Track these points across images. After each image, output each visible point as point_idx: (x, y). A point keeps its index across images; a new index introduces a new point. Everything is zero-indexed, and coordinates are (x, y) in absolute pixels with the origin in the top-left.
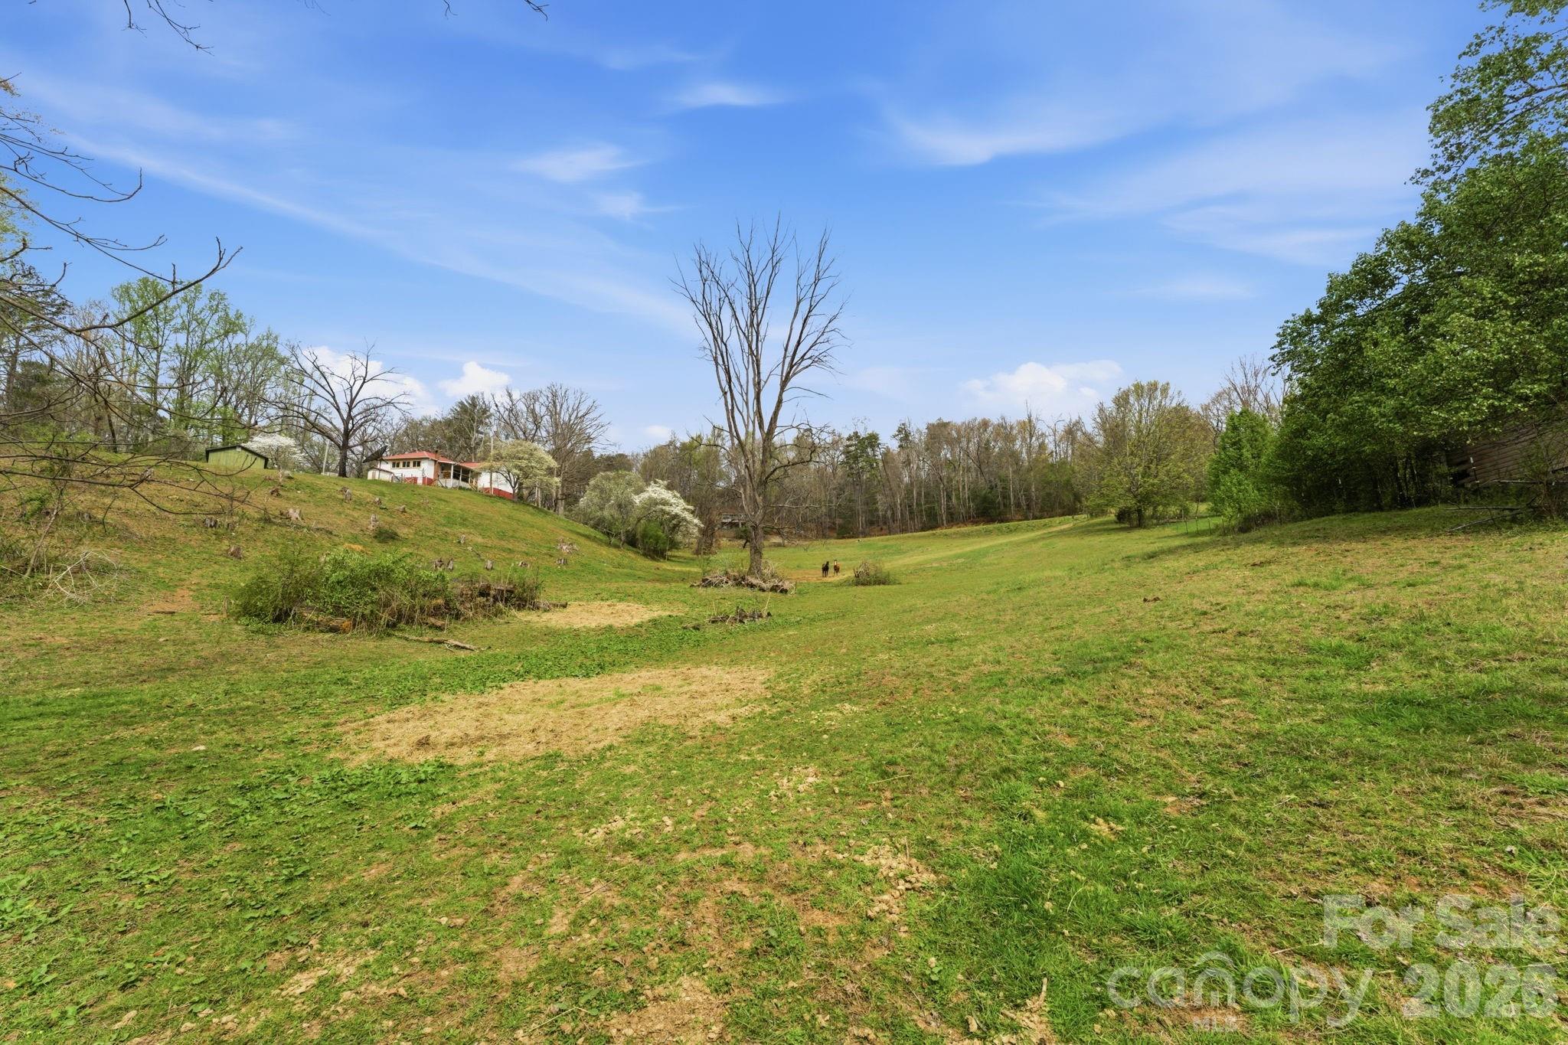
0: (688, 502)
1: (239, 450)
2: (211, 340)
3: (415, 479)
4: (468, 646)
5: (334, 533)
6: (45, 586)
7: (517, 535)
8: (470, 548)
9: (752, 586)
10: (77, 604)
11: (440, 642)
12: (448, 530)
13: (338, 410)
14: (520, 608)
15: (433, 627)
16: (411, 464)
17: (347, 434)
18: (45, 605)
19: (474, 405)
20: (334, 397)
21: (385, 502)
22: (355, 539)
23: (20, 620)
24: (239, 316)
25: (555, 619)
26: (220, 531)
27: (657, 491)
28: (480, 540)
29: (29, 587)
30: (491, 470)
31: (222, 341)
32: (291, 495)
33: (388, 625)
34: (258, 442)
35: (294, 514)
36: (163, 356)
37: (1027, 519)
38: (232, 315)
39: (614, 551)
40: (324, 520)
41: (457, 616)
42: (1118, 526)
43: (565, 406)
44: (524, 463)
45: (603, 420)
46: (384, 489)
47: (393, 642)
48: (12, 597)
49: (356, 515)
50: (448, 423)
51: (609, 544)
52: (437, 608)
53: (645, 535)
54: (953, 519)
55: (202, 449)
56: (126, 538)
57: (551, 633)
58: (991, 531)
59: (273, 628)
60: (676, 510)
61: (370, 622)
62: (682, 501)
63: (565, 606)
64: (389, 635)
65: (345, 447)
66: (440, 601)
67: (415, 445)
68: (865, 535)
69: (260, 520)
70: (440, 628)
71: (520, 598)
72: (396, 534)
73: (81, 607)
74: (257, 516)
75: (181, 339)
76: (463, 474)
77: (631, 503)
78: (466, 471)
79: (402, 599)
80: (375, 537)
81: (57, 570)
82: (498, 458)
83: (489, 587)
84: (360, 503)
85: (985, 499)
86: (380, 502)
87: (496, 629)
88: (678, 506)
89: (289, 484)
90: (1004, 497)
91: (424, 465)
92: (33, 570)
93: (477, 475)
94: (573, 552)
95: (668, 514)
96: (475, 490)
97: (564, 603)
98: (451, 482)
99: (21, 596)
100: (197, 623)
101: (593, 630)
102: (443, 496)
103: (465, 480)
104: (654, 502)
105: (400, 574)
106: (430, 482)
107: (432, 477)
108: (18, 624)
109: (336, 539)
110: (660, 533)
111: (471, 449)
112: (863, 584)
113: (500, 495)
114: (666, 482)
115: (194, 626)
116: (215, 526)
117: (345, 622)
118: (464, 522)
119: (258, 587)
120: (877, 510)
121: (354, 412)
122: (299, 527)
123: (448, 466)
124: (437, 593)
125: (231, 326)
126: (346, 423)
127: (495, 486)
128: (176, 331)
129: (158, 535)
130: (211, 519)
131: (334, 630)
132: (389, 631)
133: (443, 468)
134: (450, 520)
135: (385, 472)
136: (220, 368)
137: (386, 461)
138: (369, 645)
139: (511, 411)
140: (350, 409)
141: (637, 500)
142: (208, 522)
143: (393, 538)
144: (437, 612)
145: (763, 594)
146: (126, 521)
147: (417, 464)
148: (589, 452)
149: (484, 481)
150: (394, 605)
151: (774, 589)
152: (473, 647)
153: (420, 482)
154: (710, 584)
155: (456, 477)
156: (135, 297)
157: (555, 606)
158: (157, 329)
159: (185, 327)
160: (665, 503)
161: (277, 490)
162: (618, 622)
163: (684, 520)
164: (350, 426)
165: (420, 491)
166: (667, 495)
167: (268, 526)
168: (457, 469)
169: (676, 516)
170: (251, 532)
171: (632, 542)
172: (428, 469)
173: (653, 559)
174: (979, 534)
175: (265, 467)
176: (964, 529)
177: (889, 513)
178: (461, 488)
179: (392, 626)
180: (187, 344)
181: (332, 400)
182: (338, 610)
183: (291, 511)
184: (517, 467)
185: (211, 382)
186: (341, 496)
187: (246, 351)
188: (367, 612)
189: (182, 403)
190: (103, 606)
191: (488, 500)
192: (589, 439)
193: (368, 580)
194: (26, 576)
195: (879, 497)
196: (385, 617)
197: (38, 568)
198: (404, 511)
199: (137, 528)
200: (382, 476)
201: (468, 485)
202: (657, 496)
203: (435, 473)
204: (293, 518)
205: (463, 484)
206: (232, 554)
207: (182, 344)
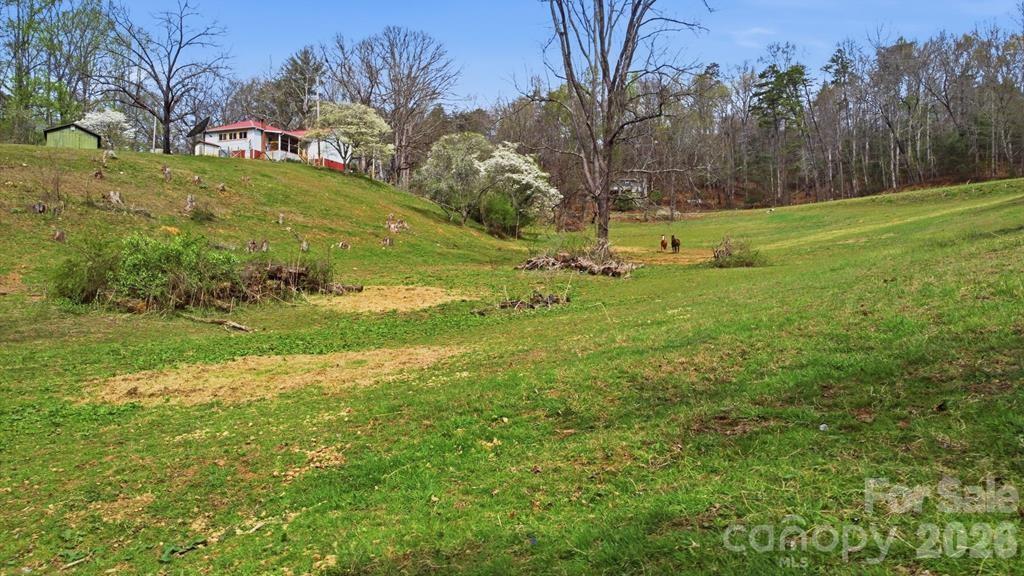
0: (544, 169)
1: (73, 129)
2: (40, 10)
3: (243, 152)
4: (243, 327)
5: (152, 215)
7: (342, 213)
8: (288, 229)
9: (582, 268)
11: (221, 323)
12: (268, 209)
13: (158, 81)
14: (313, 290)
15: (220, 309)
16: (238, 136)
17: (168, 107)
19: (306, 62)
20: (152, 67)
21: (206, 182)
22: (172, 222)
25: (344, 304)
26: (49, 216)
27: (506, 155)
28: (300, 219)
30: (318, 138)
31: (49, 10)
32: (113, 176)
33: (177, 307)
34: (91, 119)
35: (115, 197)
37: (1013, 175)
39: (454, 229)
40: (144, 201)
41: (245, 298)
43: (405, 55)
44: (353, 129)
45: (451, 70)
46: (207, 166)
47: (181, 322)
49: (175, 195)
50: (278, 86)
51: (447, 220)
52: (223, 290)
53: (489, 211)
54: (907, 179)
55: (41, 128)
57: (332, 316)
58: (954, 195)
59: (82, 308)
60: (527, 179)
61: (159, 302)
62: (535, 167)
63: (360, 290)
64: (178, 316)
65: (166, 121)
66: (227, 284)
67: (247, 113)
68: (780, 203)
69: (83, 204)
70: (226, 310)
71: (311, 281)
72: (212, 215)
74: (81, 200)
76: (291, 144)
77: (477, 172)
78: (295, 141)
79: (191, 282)
80: (192, 219)
82: (326, 124)
83: (279, 270)
84: (180, 183)
85: (952, 150)
86: (199, 181)
87: (281, 311)
88: (531, 173)
89: (112, 164)
90: (982, 147)
91: (251, 135)
93: (306, 144)
94: (402, 231)
95: (518, 182)
96: (303, 163)
97: (359, 285)
98: (279, 155)
100: (22, 303)
101: (376, 314)
102: (267, 171)
103: (294, 151)
104: (501, 169)
105: (190, 257)
106: (258, 154)
107: (260, 149)
109: (154, 221)
110: (508, 206)
111: (303, 114)
112: (721, 266)
113: (331, 166)
114: (516, 145)
115: (20, 306)
116: (43, 211)
117: (140, 304)
118: (286, 199)
119: (70, 270)
120: (798, 169)
121: (173, 82)
122: (119, 210)
123: (275, 136)
124: (226, 276)
126: (166, 94)
127: (324, 156)
130: (40, 204)
131: (130, 310)
132: (179, 312)
133: (270, 139)
134: (271, 198)
135: (213, 146)
136: (51, 40)
137: (211, 134)
138: (159, 323)
139: (342, 65)
140: (169, 79)
141: (482, 167)
142: (37, 207)
143: (210, 220)
144: (222, 294)
145: (591, 278)
147: (244, 135)
148: (439, 110)
149: (312, 152)
150: (182, 287)
151: (605, 272)
152: (248, 328)
153: (247, 155)
154: (534, 266)
155: (284, 148)
157: (349, 290)
160: (514, 170)
161: (100, 173)
162: (403, 307)
163: (538, 190)
164: (170, 96)
165: (244, 166)
166: (517, 160)
167: (91, 210)
168: (285, 138)
169: (528, 186)
170: (76, 216)
171: (477, 216)
172: (255, 141)
173: (501, 237)
174: (937, 199)
175: (99, 146)
176: (919, 193)
177: (816, 174)
178: (289, 160)
179: (180, 307)
180: (18, 17)
181: (150, 70)
182: (133, 292)
183: (112, 193)
184: (346, 134)
185: (44, 56)
186: (161, 176)
187: (73, 18)
188: (158, 293)
189: (21, 81)
191: (316, 174)
192: (434, 94)
193: (158, 263)
195: (803, 152)
196: (173, 299)
198: (223, 190)
200: (209, 151)
201: (296, 157)
202: (505, 162)
203: (263, 143)
204: (114, 201)
205: (291, 156)
206: (58, 239)
207: (14, 18)
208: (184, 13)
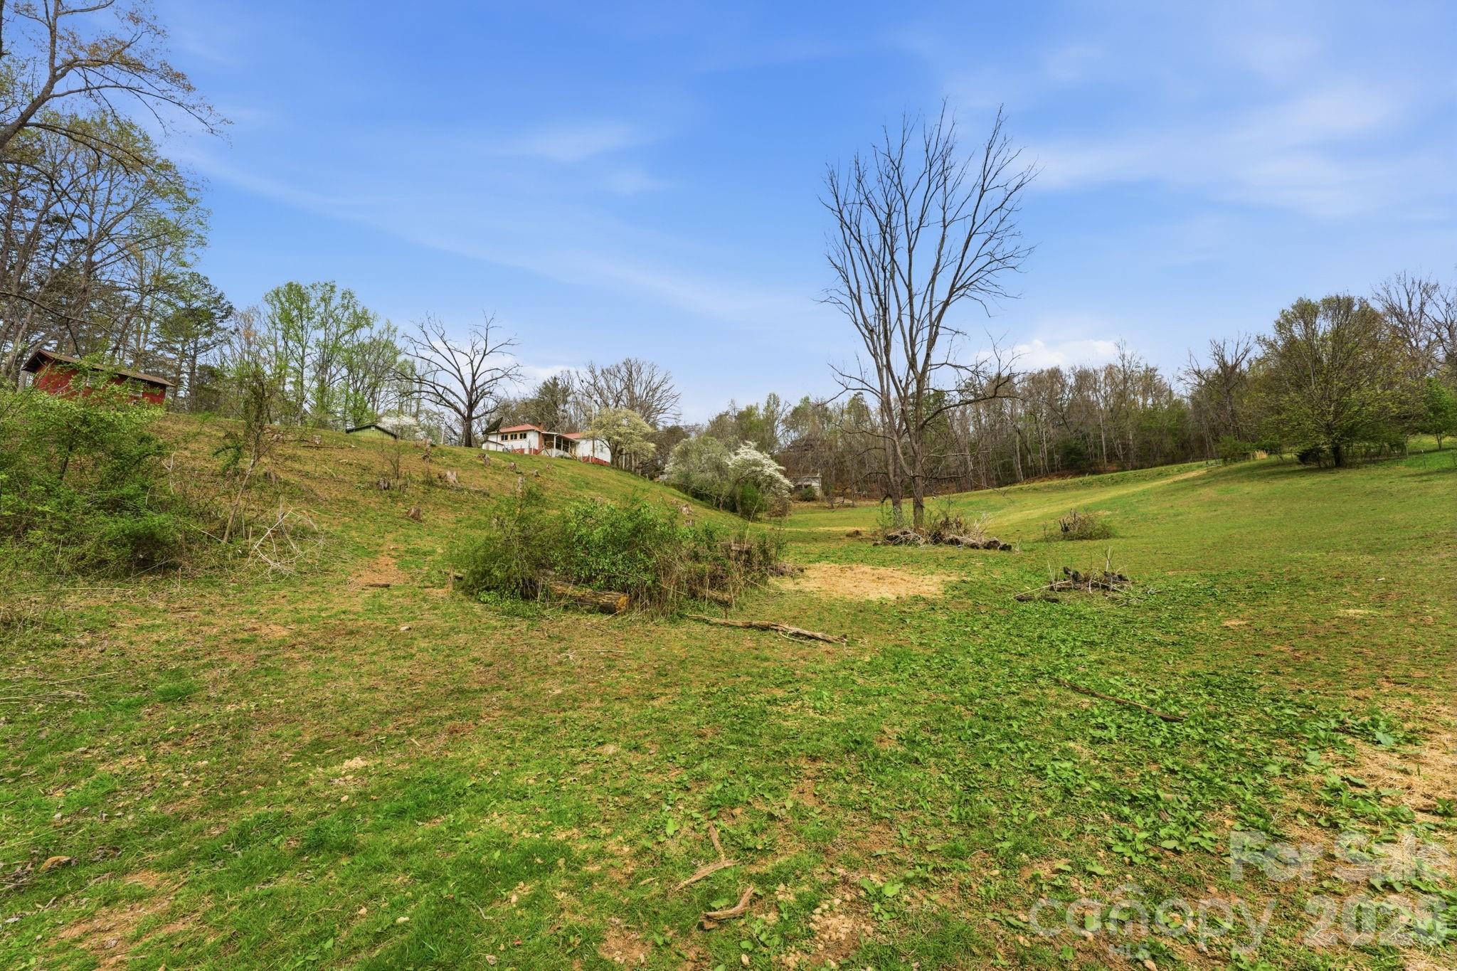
0: (778, 463)
1: (373, 429)
2: (344, 335)
3: (522, 450)
5: (491, 495)
6: (245, 554)
10: (283, 577)
11: (765, 628)
13: (463, 383)
16: (518, 437)
17: (471, 406)
18: (247, 576)
19: (555, 384)
20: (459, 371)
23: (223, 601)
24: (365, 312)
26: (394, 493)
27: (748, 452)
29: (230, 555)
30: (593, 439)
31: (353, 335)
32: (439, 460)
33: (678, 602)
34: (388, 422)
35: (451, 477)
36: (308, 350)
37: (1124, 469)
38: (359, 310)
39: (717, 512)
40: (476, 483)
42: (1301, 467)
43: (639, 380)
44: (624, 430)
45: (675, 391)
48: (212, 568)
51: (708, 507)
53: (742, 498)
56: (312, 500)
59: (526, 607)
60: (768, 471)
62: (772, 462)
63: (801, 571)
64: (681, 617)
65: (468, 419)
67: (521, 419)
69: (424, 482)
73: (289, 580)
74: (419, 479)
75: (320, 334)
76: (566, 444)
77: (726, 466)
78: (567, 441)
81: (257, 534)
82: (600, 426)
83: (730, 548)
88: (769, 466)
89: (434, 451)
90: (1095, 447)
91: (530, 436)
92: (231, 534)
93: (577, 444)
94: (691, 514)
95: (762, 474)
96: (574, 458)
98: (554, 452)
99: (221, 567)
102: (557, 463)
103: (566, 449)
104: (747, 464)
106: (536, 452)
107: (537, 448)
108: (223, 606)
113: (599, 463)
114: (755, 444)
116: (388, 487)
117: (620, 598)
120: (946, 467)
121: (478, 383)
122: (459, 490)
123: (551, 437)
125: (361, 320)
126: (469, 394)
128: (316, 328)
129: (340, 497)
130: (384, 481)
131: (608, 610)
133: (546, 439)
135: (495, 445)
139: (594, 385)
140: (474, 381)
141: (731, 462)
142: (382, 483)
146: (307, 482)
147: (524, 436)
149: (581, 450)
153: (526, 452)
155: (558, 447)
156: (283, 299)
158: (302, 328)
159: (323, 324)
160: (756, 463)
161: (427, 456)
163: (777, 481)
164: (474, 397)
165: (528, 460)
166: (758, 456)
167: (433, 489)
168: (559, 438)
169: (770, 476)
170: (421, 495)
171: (731, 504)
172: (533, 440)
173: (750, 521)
178: (561, 457)
180: (325, 339)
181: (457, 373)
183: (447, 473)
184: (618, 434)
185: (345, 372)
187: (371, 343)
190: (310, 579)
191: (593, 467)
194: (224, 542)
197: (235, 532)
199: (320, 490)
200: (492, 447)
201: (567, 455)
202: (748, 457)
203: (540, 443)
204: (451, 481)
205: (561, 452)
206: (413, 517)
207: (322, 339)
208: (490, 325)
